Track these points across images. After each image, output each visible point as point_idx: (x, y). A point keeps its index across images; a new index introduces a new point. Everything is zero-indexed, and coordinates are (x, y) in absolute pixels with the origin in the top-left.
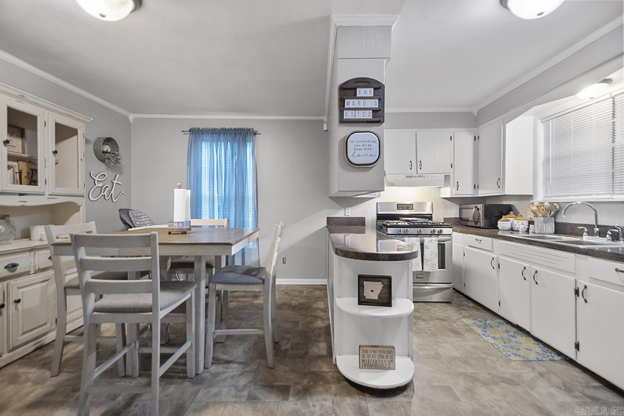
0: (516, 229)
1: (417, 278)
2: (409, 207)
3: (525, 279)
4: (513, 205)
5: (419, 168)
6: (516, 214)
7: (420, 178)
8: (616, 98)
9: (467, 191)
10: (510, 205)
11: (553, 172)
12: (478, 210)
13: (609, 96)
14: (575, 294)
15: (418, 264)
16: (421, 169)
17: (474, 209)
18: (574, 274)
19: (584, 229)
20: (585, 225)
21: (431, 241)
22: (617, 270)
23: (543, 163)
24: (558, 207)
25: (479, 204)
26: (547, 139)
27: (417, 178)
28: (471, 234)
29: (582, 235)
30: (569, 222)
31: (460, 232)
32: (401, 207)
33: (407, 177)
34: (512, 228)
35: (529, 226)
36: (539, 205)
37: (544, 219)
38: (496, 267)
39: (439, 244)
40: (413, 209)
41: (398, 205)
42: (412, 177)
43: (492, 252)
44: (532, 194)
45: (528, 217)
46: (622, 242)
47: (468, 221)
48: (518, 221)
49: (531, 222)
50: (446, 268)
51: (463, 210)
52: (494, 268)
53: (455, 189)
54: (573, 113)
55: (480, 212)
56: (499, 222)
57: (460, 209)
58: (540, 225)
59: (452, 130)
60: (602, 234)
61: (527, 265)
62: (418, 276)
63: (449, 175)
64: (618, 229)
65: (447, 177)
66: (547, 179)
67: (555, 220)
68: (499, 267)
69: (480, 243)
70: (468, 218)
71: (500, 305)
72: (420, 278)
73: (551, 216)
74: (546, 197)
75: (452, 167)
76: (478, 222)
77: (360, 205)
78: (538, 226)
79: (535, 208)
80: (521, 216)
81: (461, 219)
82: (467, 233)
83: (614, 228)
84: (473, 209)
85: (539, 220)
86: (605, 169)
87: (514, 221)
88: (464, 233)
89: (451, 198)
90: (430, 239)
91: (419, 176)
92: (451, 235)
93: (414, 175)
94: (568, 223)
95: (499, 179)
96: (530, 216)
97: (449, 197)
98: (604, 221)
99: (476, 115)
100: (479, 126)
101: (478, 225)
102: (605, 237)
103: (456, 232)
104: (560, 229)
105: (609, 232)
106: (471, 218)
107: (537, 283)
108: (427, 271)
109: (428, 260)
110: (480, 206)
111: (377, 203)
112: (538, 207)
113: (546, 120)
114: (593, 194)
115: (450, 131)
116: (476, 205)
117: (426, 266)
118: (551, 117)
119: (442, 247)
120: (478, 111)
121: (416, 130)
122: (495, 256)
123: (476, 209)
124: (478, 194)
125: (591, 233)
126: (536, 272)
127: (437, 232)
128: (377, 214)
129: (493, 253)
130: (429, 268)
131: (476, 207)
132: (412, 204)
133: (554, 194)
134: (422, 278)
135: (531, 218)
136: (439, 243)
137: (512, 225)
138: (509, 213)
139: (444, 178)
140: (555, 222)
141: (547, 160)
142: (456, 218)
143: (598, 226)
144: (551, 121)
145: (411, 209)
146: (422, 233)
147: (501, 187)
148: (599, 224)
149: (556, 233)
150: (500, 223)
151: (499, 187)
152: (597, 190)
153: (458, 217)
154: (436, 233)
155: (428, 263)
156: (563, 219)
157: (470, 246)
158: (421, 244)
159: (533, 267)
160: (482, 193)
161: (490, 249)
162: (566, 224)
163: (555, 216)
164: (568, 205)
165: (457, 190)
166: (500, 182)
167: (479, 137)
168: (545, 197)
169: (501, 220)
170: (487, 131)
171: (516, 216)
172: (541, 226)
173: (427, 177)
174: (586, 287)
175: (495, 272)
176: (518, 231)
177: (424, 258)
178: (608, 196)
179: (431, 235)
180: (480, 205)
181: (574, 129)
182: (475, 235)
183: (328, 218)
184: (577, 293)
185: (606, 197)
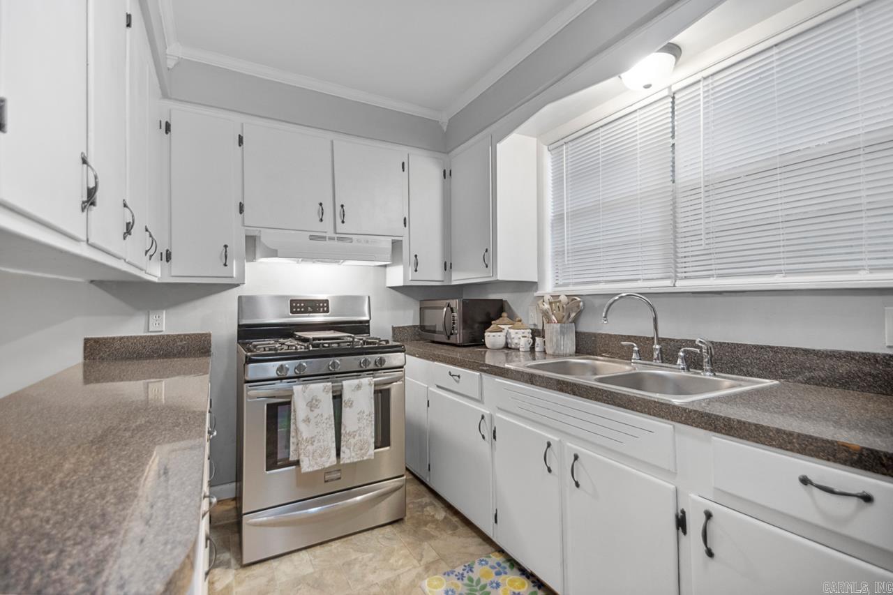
0: (513, 346)
1: (326, 481)
2: (318, 306)
3: (549, 470)
4: (506, 301)
5: (339, 220)
6: (512, 317)
7: (341, 244)
8: (677, 96)
9: (432, 274)
10: (502, 300)
11: (570, 240)
12: (453, 312)
13: (666, 93)
14: (678, 529)
15: (327, 449)
16: (343, 222)
17: (445, 309)
19: (634, 347)
21: (359, 387)
22: (805, 481)
23: (552, 224)
24: (581, 304)
25: (453, 299)
26: (558, 181)
27: (336, 243)
28: (441, 361)
30: (600, 332)
31: (420, 357)
32: (300, 307)
33: (312, 238)
34: (507, 343)
35: (533, 339)
36: (552, 300)
37: (561, 327)
38: (488, 436)
39: (376, 392)
40: (327, 311)
41: (292, 301)
42: (323, 238)
43: (480, 401)
44: (536, 280)
45: (531, 322)
46: (708, 373)
47: (434, 332)
48: (517, 331)
49: (536, 333)
50: (392, 442)
51: (427, 312)
52: (484, 437)
53: (411, 269)
54: (602, 130)
55: (455, 314)
56: (487, 334)
57: (422, 309)
58: (555, 340)
59: (406, 149)
60: (668, 356)
61: (554, 438)
62: (328, 477)
63: (401, 241)
64: (698, 347)
65: (396, 245)
66: (559, 253)
67: (576, 328)
68: (495, 437)
69: (457, 382)
70: (435, 326)
71: (496, 522)
72: (332, 480)
73: (570, 320)
74: (557, 285)
75: (405, 226)
76: (452, 334)
77: (198, 303)
78: (551, 340)
79: (547, 306)
80: (520, 321)
81: (422, 327)
82: (434, 360)
84: (443, 308)
85: (552, 329)
86: (659, 231)
87: (511, 331)
88: (428, 359)
89: (403, 286)
90: (355, 382)
91: (339, 239)
92: (402, 367)
93: (328, 235)
94: (599, 334)
95: (487, 251)
96: (535, 319)
97: (401, 284)
98: (668, 330)
99: (445, 128)
100: (450, 151)
101: (452, 340)
102: (675, 363)
103: (414, 355)
105: (681, 354)
106: (440, 328)
107: (577, 485)
108: (348, 461)
109: (352, 435)
110: (455, 303)
111: (240, 298)
112: (551, 303)
113: (556, 146)
114: (640, 279)
115: (400, 153)
116: (448, 301)
117: (347, 451)
118: (566, 140)
119: (382, 397)
120: (449, 120)
121: (330, 136)
122: (486, 412)
123: (449, 308)
124: (451, 280)
125: (646, 355)
126: (576, 457)
127: (373, 363)
128: (239, 326)
129: (483, 403)
130: (353, 454)
131: (449, 306)
132: (327, 301)
133: (571, 281)
134: (339, 478)
135: (535, 325)
136: (378, 388)
137: (507, 338)
138: (501, 316)
139: (391, 247)
140: (576, 332)
141: (559, 218)
142: (414, 327)
143: (660, 341)
144: (564, 147)
145: (324, 312)
146: (337, 370)
147: (490, 266)
148: (660, 336)
149: (579, 351)
150: (489, 336)
151: (487, 266)
152: (646, 272)
153: (418, 323)
154: (372, 366)
155: (352, 441)
157: (438, 387)
158: (334, 397)
159: (569, 444)
160: (458, 278)
161: (477, 396)
162: (595, 335)
163: (575, 321)
164: (612, 300)
165: (416, 271)
166: (489, 257)
167: (450, 171)
168: (555, 287)
169: (489, 329)
170: (463, 160)
171: (513, 322)
172: (557, 340)
173: (358, 241)
174: (709, 515)
175: (485, 446)
176: (518, 349)
177: (343, 431)
178: (668, 283)
179: (358, 373)
180: (455, 301)
181: (604, 159)
182: (448, 363)
183: (87, 341)
184: (681, 523)
185: (665, 285)
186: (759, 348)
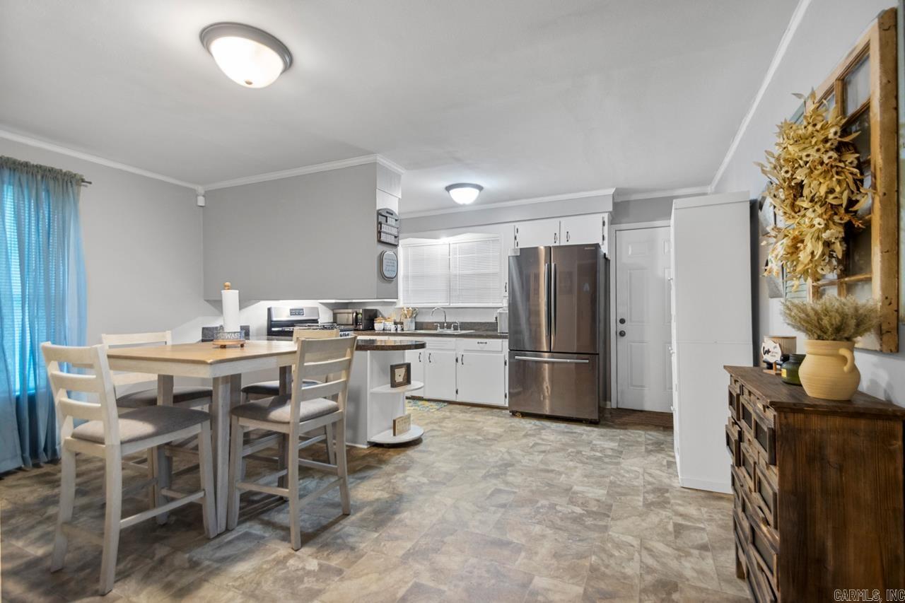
2: (300, 312)
6: (383, 316)
10: (376, 309)
12: (358, 315)
17: (354, 314)
18: (455, 350)
20: (439, 323)
22: (479, 343)
24: (418, 311)
29: (437, 329)
34: (386, 327)
35: (396, 325)
37: (411, 320)
40: (303, 315)
41: (290, 309)
45: (393, 319)
48: (387, 322)
51: (339, 315)
55: (360, 316)
56: (375, 325)
57: (334, 313)
58: (408, 325)
60: (449, 327)
67: (415, 320)
73: (413, 318)
76: (358, 325)
80: (387, 318)
83: (456, 323)
85: (408, 321)
87: (384, 322)
94: (424, 322)
98: (449, 319)
101: (358, 328)
104: (419, 326)
105: (452, 326)
111: (269, 309)
112: (406, 311)
116: (354, 310)
125: (442, 327)
126: (430, 354)
131: (356, 312)
132: (302, 309)
138: (378, 316)
140: (415, 322)
141: (406, 277)
148: (446, 322)
156: (420, 319)
162: (422, 322)
163: (415, 317)
168: (404, 304)
169: (375, 323)
171: (384, 319)
174: (462, 355)
178: (448, 304)
183: (203, 329)
184: (457, 360)
185: (446, 305)
186: (471, 323)
